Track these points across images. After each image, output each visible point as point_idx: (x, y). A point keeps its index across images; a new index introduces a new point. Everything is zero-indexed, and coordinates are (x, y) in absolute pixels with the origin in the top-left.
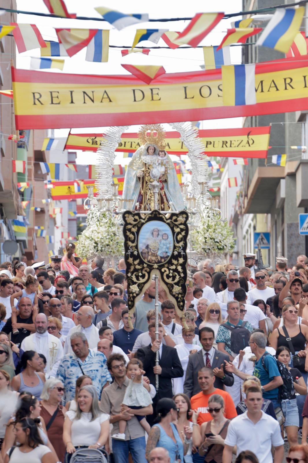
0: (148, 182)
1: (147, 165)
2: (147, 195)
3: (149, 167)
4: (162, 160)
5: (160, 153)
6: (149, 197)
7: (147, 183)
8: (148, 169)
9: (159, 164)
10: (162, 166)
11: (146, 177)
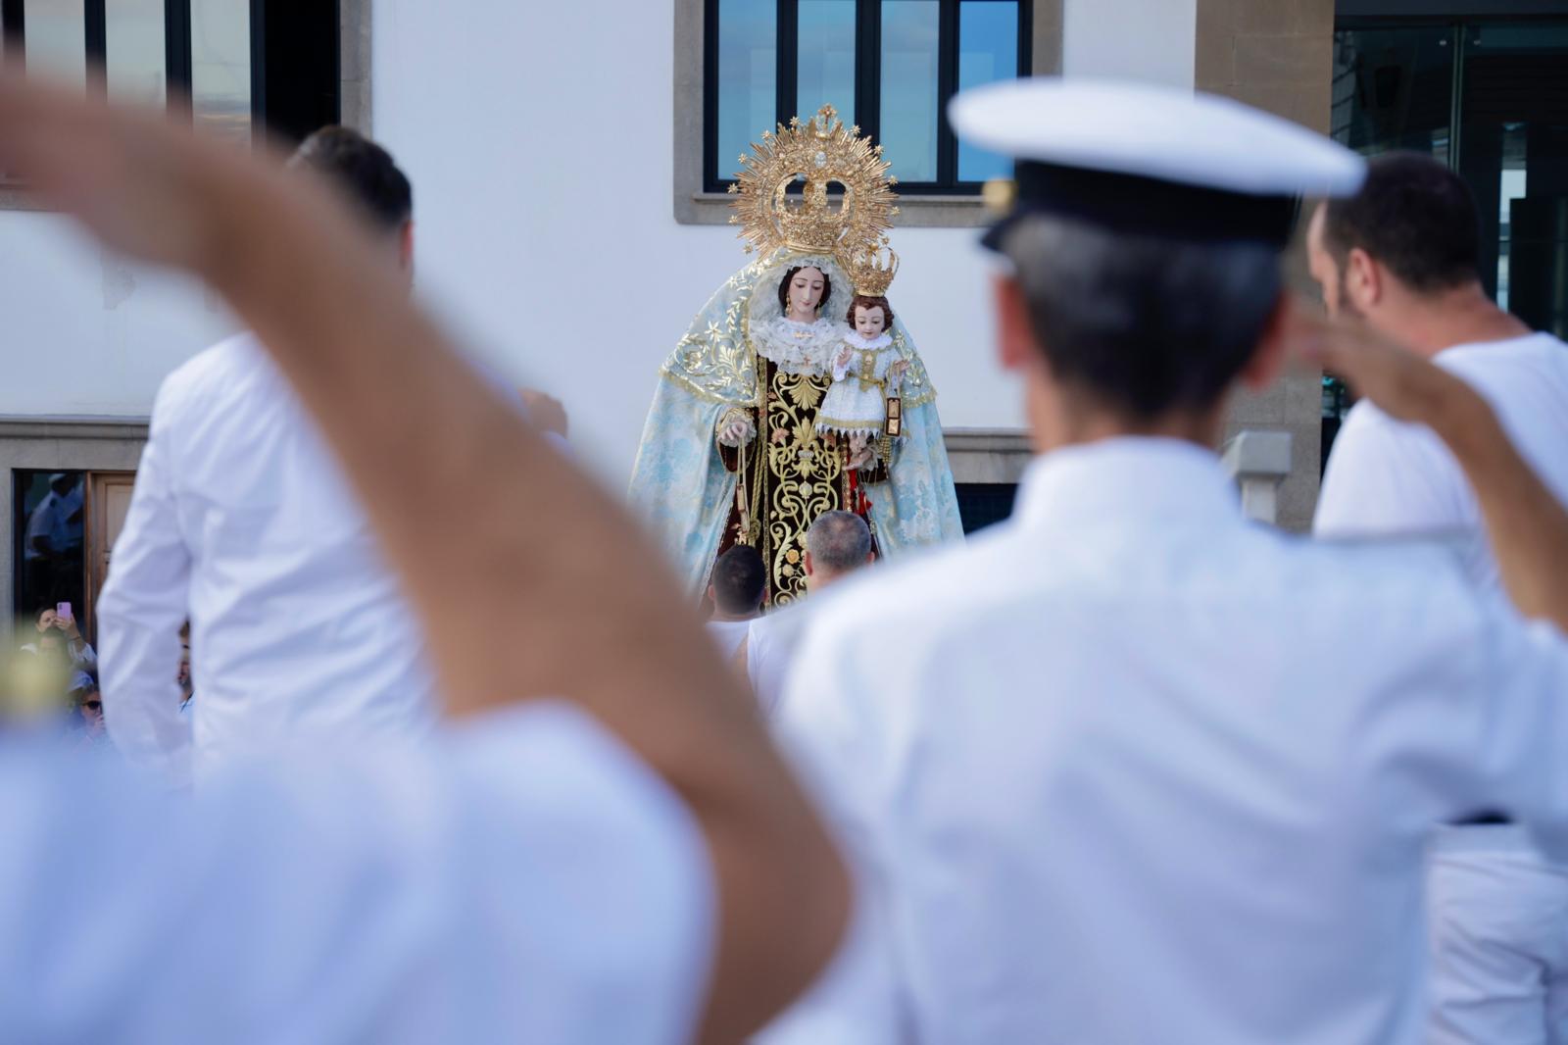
0: (783, 476)
1: (780, 377)
2: (774, 554)
3: (793, 391)
4: (865, 352)
5: (860, 311)
6: (788, 570)
7: (774, 481)
8: (782, 404)
9: (850, 375)
10: (863, 388)
11: (774, 451)
